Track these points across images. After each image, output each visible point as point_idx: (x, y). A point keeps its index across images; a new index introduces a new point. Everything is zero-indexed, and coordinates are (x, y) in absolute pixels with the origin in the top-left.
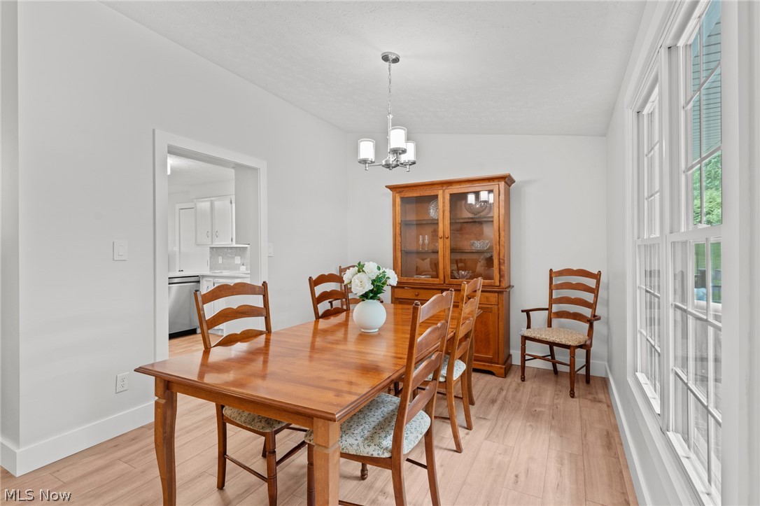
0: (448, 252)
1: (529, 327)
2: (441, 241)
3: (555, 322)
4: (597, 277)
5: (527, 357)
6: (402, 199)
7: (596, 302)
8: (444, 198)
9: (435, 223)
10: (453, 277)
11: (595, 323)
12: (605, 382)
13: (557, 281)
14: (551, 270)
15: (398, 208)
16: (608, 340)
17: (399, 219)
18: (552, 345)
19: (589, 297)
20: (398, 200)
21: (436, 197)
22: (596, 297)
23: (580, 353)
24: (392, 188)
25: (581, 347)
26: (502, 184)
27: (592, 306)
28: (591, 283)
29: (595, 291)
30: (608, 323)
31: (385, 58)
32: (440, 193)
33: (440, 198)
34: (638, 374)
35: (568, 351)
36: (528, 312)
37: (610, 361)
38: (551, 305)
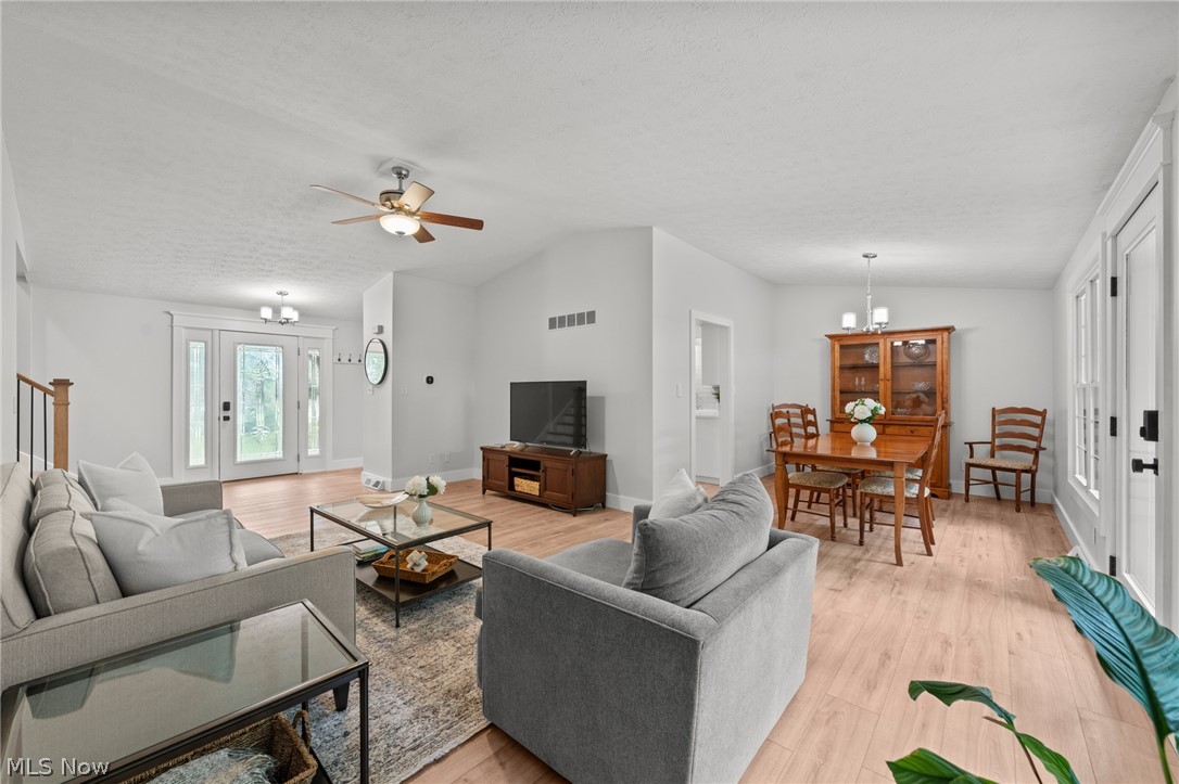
0: (889, 393)
1: (972, 456)
2: (881, 383)
3: (997, 454)
4: (1043, 414)
5: (971, 482)
6: (842, 347)
7: (1041, 436)
8: (885, 346)
9: (875, 367)
10: (893, 414)
11: (1041, 452)
12: (1051, 507)
13: (999, 418)
14: (994, 409)
15: (837, 355)
16: (1054, 471)
17: (838, 364)
18: (994, 469)
19: (1035, 432)
20: (837, 347)
21: (878, 344)
22: (1042, 431)
23: (1026, 477)
24: (830, 337)
25: (1026, 471)
26: (946, 334)
27: (1038, 439)
28: (1038, 419)
29: (1041, 427)
30: (1053, 456)
31: (866, 256)
32: (881, 341)
33: (881, 346)
34: (1077, 476)
35: (1014, 474)
36: (971, 444)
37: (1056, 490)
38: (993, 439)
